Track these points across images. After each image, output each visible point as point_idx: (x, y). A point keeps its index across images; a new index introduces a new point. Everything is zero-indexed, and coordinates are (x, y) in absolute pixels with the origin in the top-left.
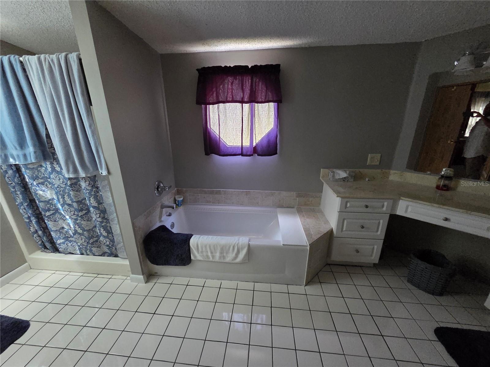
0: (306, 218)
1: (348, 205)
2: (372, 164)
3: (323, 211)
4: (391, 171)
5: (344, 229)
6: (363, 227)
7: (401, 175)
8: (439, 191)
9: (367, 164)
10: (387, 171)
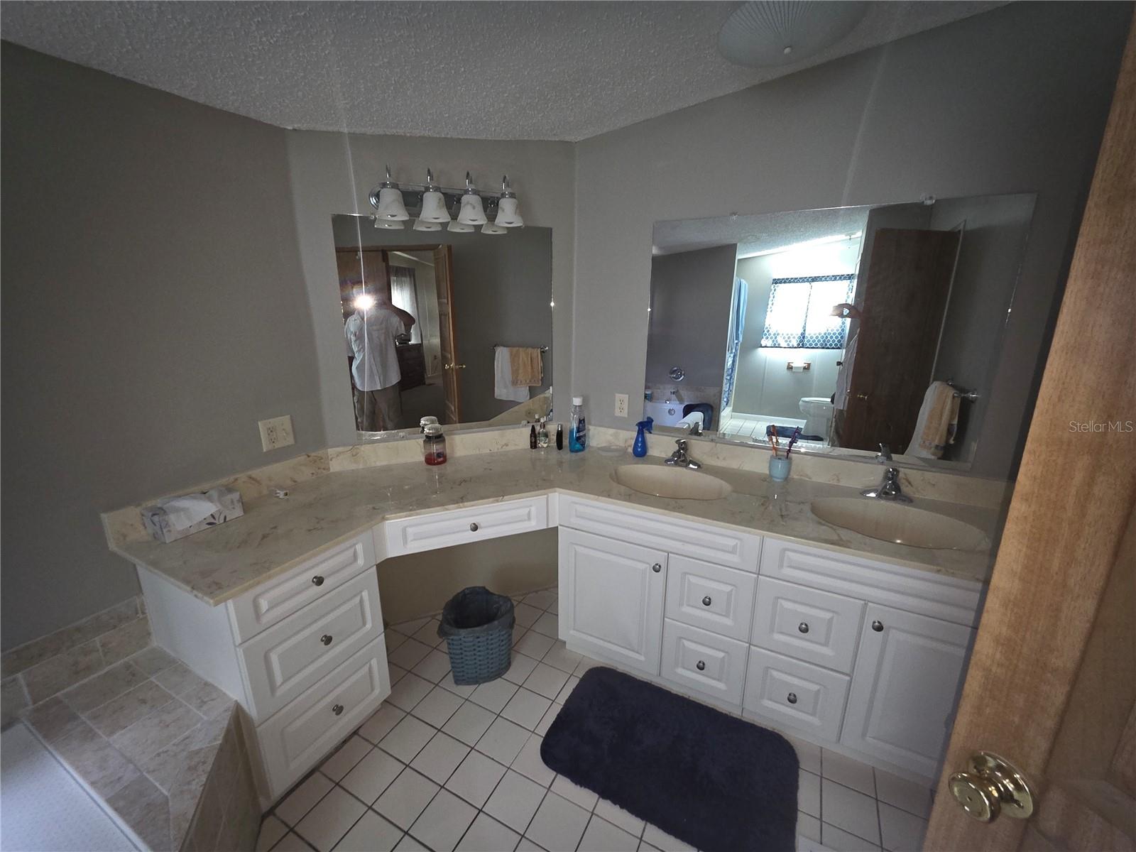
0: (105, 738)
1: (264, 604)
2: (278, 445)
3: (173, 654)
4: (329, 450)
5: (279, 679)
6: (328, 640)
7: (353, 456)
8: (435, 468)
9: (265, 450)
10: (320, 453)
